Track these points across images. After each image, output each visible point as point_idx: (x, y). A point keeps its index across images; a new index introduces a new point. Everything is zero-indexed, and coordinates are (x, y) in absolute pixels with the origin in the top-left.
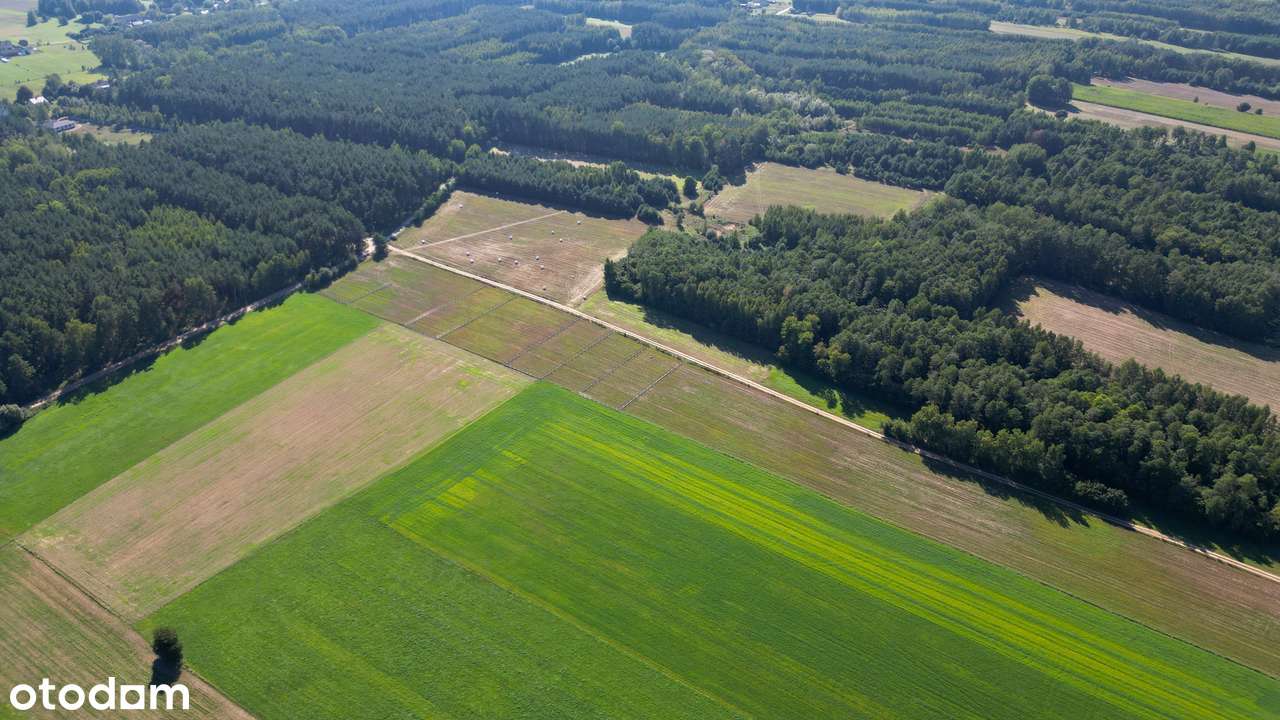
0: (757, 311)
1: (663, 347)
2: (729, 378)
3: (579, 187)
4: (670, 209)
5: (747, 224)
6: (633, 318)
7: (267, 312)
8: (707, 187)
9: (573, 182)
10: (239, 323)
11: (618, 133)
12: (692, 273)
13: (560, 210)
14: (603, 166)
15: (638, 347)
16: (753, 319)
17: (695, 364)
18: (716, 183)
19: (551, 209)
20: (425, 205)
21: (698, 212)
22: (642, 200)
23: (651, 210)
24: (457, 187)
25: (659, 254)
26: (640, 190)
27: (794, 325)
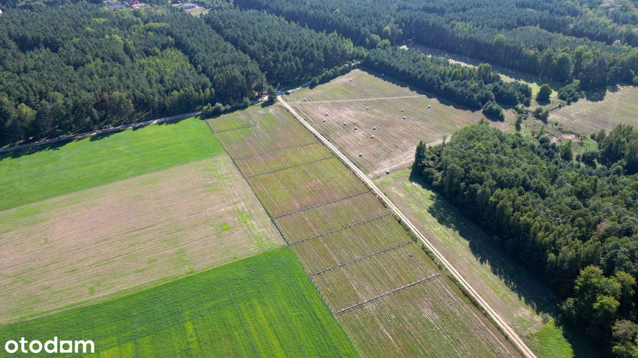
0: (553, 243)
1: (430, 247)
2: (486, 315)
3: (443, 79)
4: (517, 109)
5: (589, 137)
6: (420, 204)
7: (164, 126)
8: (562, 97)
9: (441, 74)
10: (140, 130)
11: (499, 44)
12: (494, 176)
13: (421, 94)
14: (471, 66)
15: (406, 238)
16: (544, 250)
17: (454, 281)
18: (573, 95)
19: (415, 92)
20: (324, 74)
21: (542, 117)
22: (494, 97)
23: (496, 106)
24: (358, 67)
25: (470, 148)
26: (495, 90)
27: (595, 280)
